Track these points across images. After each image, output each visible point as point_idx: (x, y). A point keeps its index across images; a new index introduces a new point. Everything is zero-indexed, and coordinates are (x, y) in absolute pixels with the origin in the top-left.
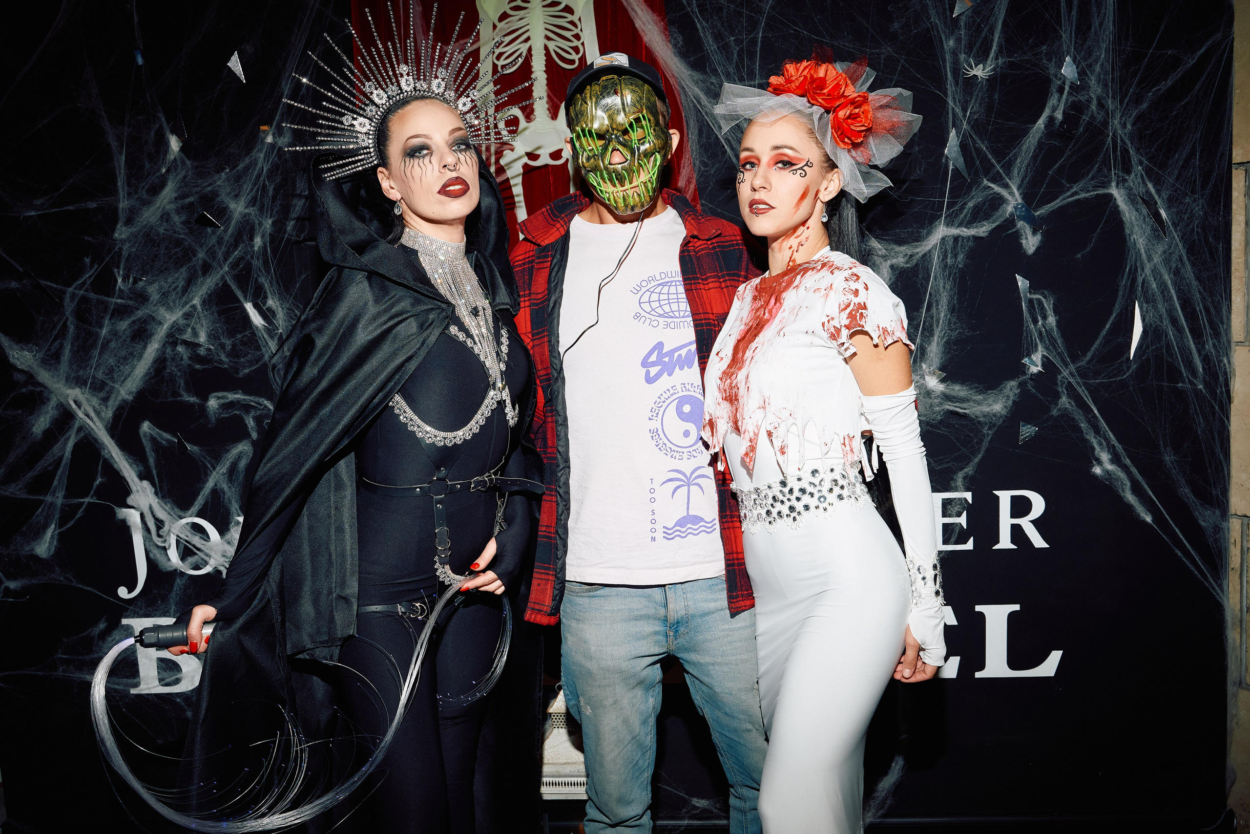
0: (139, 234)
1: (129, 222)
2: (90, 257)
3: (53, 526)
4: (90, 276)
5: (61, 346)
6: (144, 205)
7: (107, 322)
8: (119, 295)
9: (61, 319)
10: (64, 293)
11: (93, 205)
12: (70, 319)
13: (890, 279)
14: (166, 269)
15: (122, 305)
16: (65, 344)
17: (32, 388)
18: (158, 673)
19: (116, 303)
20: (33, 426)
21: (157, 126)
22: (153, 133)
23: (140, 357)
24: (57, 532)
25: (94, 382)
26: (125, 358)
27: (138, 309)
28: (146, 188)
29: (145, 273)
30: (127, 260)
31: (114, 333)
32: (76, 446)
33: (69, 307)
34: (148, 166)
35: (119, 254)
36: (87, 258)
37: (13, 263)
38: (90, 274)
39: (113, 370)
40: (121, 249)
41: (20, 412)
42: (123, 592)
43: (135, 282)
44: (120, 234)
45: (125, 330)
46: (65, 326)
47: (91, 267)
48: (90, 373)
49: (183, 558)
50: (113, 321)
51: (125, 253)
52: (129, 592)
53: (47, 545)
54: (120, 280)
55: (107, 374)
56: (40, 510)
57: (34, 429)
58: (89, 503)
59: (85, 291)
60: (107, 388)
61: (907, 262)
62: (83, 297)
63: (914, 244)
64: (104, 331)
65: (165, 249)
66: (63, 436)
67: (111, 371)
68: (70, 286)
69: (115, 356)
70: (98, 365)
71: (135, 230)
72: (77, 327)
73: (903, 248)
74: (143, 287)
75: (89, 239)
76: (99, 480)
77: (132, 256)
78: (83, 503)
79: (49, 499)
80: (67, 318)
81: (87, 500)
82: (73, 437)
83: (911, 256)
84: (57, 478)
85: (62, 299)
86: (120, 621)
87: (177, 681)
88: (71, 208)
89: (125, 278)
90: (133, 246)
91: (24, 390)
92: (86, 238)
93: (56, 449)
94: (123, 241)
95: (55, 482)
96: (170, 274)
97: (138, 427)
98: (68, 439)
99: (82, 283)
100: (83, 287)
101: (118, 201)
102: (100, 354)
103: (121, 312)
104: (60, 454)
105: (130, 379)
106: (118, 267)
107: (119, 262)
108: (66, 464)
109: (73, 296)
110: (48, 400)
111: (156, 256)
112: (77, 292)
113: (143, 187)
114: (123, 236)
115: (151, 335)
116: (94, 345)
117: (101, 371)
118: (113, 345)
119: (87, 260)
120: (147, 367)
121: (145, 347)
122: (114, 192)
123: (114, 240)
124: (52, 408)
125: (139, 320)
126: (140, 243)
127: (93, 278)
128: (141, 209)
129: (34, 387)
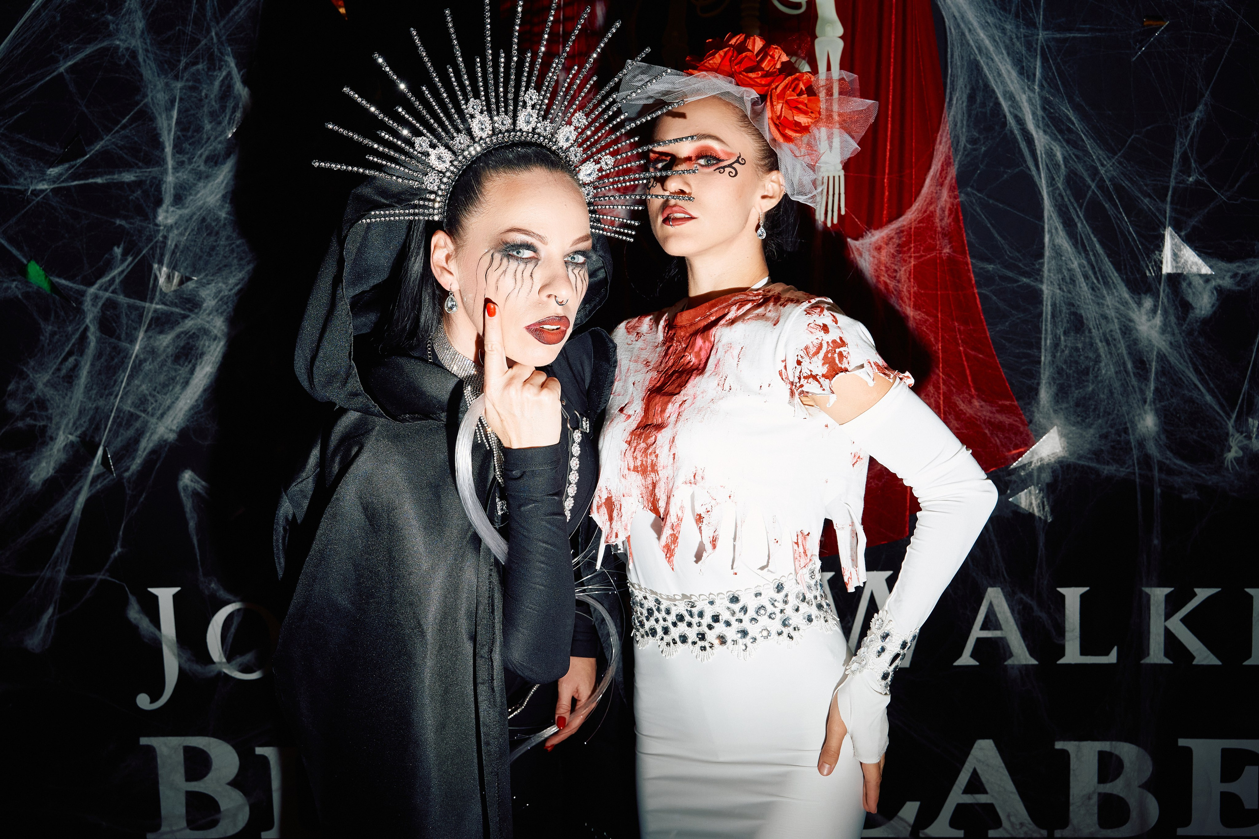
0: (191, 217)
1: (178, 200)
2: (122, 246)
3: (50, 610)
4: (123, 271)
5: (76, 366)
6: (199, 179)
7: (141, 335)
8: (161, 300)
9: (78, 329)
10: (83, 294)
11: (128, 177)
12: (92, 328)
13: (1213, 306)
14: (225, 266)
15: (164, 313)
16: (83, 363)
17: (32, 422)
18: (187, 812)
19: (155, 311)
20: (31, 472)
21: (224, 73)
22: (217, 83)
23: (186, 383)
24: (55, 618)
25: (118, 417)
26: (165, 385)
27: (185, 317)
28: (204, 157)
29: (195, 270)
30: (173, 253)
31: (151, 352)
32: (88, 501)
33: (91, 313)
34: (208, 127)
35: (164, 243)
36: (118, 247)
37: (15, 252)
38: (120, 269)
39: (146, 400)
40: (165, 238)
41: (13, 454)
42: (143, 701)
43: (181, 283)
44: (166, 218)
45: (168, 347)
46: (83, 337)
47: (123, 260)
48: (113, 404)
49: (230, 656)
50: (150, 334)
51: (171, 244)
52: (153, 701)
53: (41, 635)
54: (162, 280)
55: (137, 407)
56: (34, 587)
57: (31, 477)
58: (102, 581)
59: (113, 292)
60: (138, 425)
61: (1238, 284)
62: (108, 299)
63: (1248, 260)
64: (137, 347)
65: (227, 239)
66: (72, 487)
67: (142, 402)
68: (91, 284)
69: (151, 381)
70: (126, 394)
71: (186, 211)
72: (99, 341)
73: (1233, 266)
74: (193, 290)
75: (123, 223)
76: (118, 550)
77: (181, 247)
78: (95, 579)
79: (47, 573)
80: (87, 329)
81: (100, 577)
82: (86, 489)
83: (1243, 276)
84: (60, 544)
85: (81, 303)
86: (138, 741)
87: (214, 824)
88: (99, 180)
89: (169, 278)
90: (182, 234)
91: (20, 424)
92: (118, 222)
93: (60, 507)
94: (170, 228)
95: (58, 550)
96: (231, 272)
97: (176, 478)
98: (78, 493)
99: (109, 281)
100: (110, 286)
101: (165, 172)
102: (131, 377)
103: (161, 323)
104: (66, 512)
105: (171, 412)
106: (161, 263)
107: (162, 255)
108: (74, 525)
109: (96, 297)
110: (52, 439)
111: (213, 248)
112: (101, 293)
113: (201, 156)
114: (170, 221)
115: (202, 354)
116: (122, 364)
117: (129, 402)
118: (147, 366)
119: (118, 251)
120: (196, 396)
121: (192, 372)
122: (160, 161)
123: (157, 225)
124: (59, 451)
125: (185, 333)
126: (193, 230)
127: (123, 276)
128: (195, 185)
129: (35, 420)
